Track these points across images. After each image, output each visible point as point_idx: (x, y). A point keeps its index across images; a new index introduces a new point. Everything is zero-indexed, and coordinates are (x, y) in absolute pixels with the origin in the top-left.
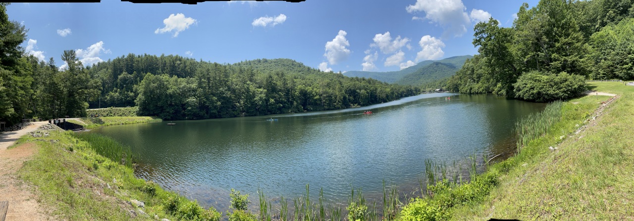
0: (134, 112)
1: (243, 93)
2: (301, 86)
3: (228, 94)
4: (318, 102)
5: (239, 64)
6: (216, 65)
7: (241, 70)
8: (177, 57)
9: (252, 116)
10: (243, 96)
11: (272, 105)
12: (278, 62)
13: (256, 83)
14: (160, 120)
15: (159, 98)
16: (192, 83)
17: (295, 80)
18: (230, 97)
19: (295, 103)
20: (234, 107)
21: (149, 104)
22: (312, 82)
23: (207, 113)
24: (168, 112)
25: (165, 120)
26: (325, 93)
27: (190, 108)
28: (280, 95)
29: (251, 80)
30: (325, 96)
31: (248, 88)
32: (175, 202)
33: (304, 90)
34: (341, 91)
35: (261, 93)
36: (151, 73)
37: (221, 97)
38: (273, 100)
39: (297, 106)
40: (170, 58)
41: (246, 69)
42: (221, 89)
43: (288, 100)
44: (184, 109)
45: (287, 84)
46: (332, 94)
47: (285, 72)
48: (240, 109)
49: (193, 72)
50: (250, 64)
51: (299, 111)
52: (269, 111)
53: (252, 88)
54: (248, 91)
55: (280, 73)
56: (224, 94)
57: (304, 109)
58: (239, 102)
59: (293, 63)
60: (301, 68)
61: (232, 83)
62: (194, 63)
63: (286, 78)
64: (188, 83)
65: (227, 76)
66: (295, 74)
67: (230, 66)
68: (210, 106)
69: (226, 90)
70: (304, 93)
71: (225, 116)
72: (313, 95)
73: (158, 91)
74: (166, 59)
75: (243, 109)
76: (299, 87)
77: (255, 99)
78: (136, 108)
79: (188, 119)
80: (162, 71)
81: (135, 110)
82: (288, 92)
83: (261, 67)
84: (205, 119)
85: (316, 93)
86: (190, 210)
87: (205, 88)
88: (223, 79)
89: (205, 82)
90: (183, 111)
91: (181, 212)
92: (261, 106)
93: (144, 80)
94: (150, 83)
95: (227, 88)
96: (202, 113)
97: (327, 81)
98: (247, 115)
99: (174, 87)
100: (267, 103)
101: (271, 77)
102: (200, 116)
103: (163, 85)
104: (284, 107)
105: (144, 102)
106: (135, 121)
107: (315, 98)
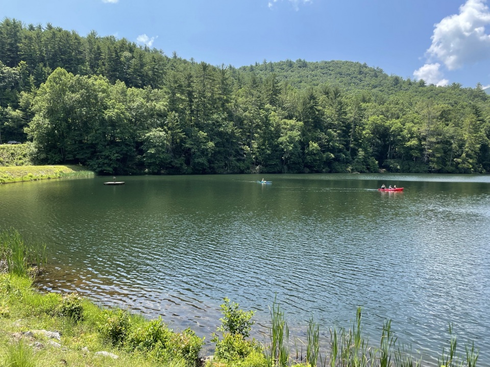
0: (24, 156)
1: (258, 126)
2: (375, 117)
3: (229, 127)
4: (415, 154)
5: (252, 69)
6: (205, 67)
7: (254, 82)
8: (123, 43)
9: (274, 173)
10: (257, 133)
11: (314, 154)
12: (327, 68)
13: (283, 109)
14: (89, 175)
15: (86, 126)
16: (157, 100)
17: (363, 105)
18: (233, 132)
19: (361, 153)
20: (239, 153)
21: (62, 136)
22: (401, 110)
23: (188, 162)
24: (107, 157)
25: (101, 173)
26: (432, 134)
27: (152, 151)
28: (329, 135)
29: (272, 102)
30: (433, 140)
31: (266, 117)
32: (121, 325)
33: (381, 126)
34: (476, 129)
35: (292, 128)
36: (66, 68)
37: (215, 132)
38: (316, 145)
39: (365, 158)
40: (108, 43)
41: (264, 78)
42: (215, 116)
43: (347, 146)
44: (141, 152)
45: (345, 113)
46: (452, 137)
47: (342, 88)
48: (251, 158)
49: (158, 77)
50: (272, 70)
51: (370, 170)
52: (306, 166)
53: (275, 117)
54: (266, 122)
55: (332, 90)
56: (220, 126)
57: (381, 166)
58: (249, 145)
59: (362, 70)
60: (379, 79)
61: (237, 105)
62: (161, 59)
63: (343, 100)
64: (148, 99)
65: (226, 90)
66: (364, 92)
67: (234, 72)
68: (193, 150)
69: (225, 119)
70: (382, 133)
71: (222, 170)
72: (403, 137)
73: (84, 111)
74: (101, 45)
75: (256, 158)
76: (371, 119)
77: (280, 140)
78: (30, 147)
79: (149, 173)
80: (92, 67)
81: (27, 151)
82: (346, 129)
83: (294, 76)
84: (184, 174)
85: (412, 134)
86: (149, 335)
87: (184, 113)
88: (218, 96)
89: (183, 100)
90: (139, 157)
91: (133, 340)
92: (292, 154)
93: (47, 83)
94: (64, 91)
95: (226, 115)
96: (177, 162)
97: (442, 105)
98: (265, 170)
99: (118, 105)
100: (303, 149)
101: (314, 99)
102: (173, 167)
103: (96, 97)
104: (337, 159)
105: (50, 134)
106: (27, 178)
107: (409, 144)
